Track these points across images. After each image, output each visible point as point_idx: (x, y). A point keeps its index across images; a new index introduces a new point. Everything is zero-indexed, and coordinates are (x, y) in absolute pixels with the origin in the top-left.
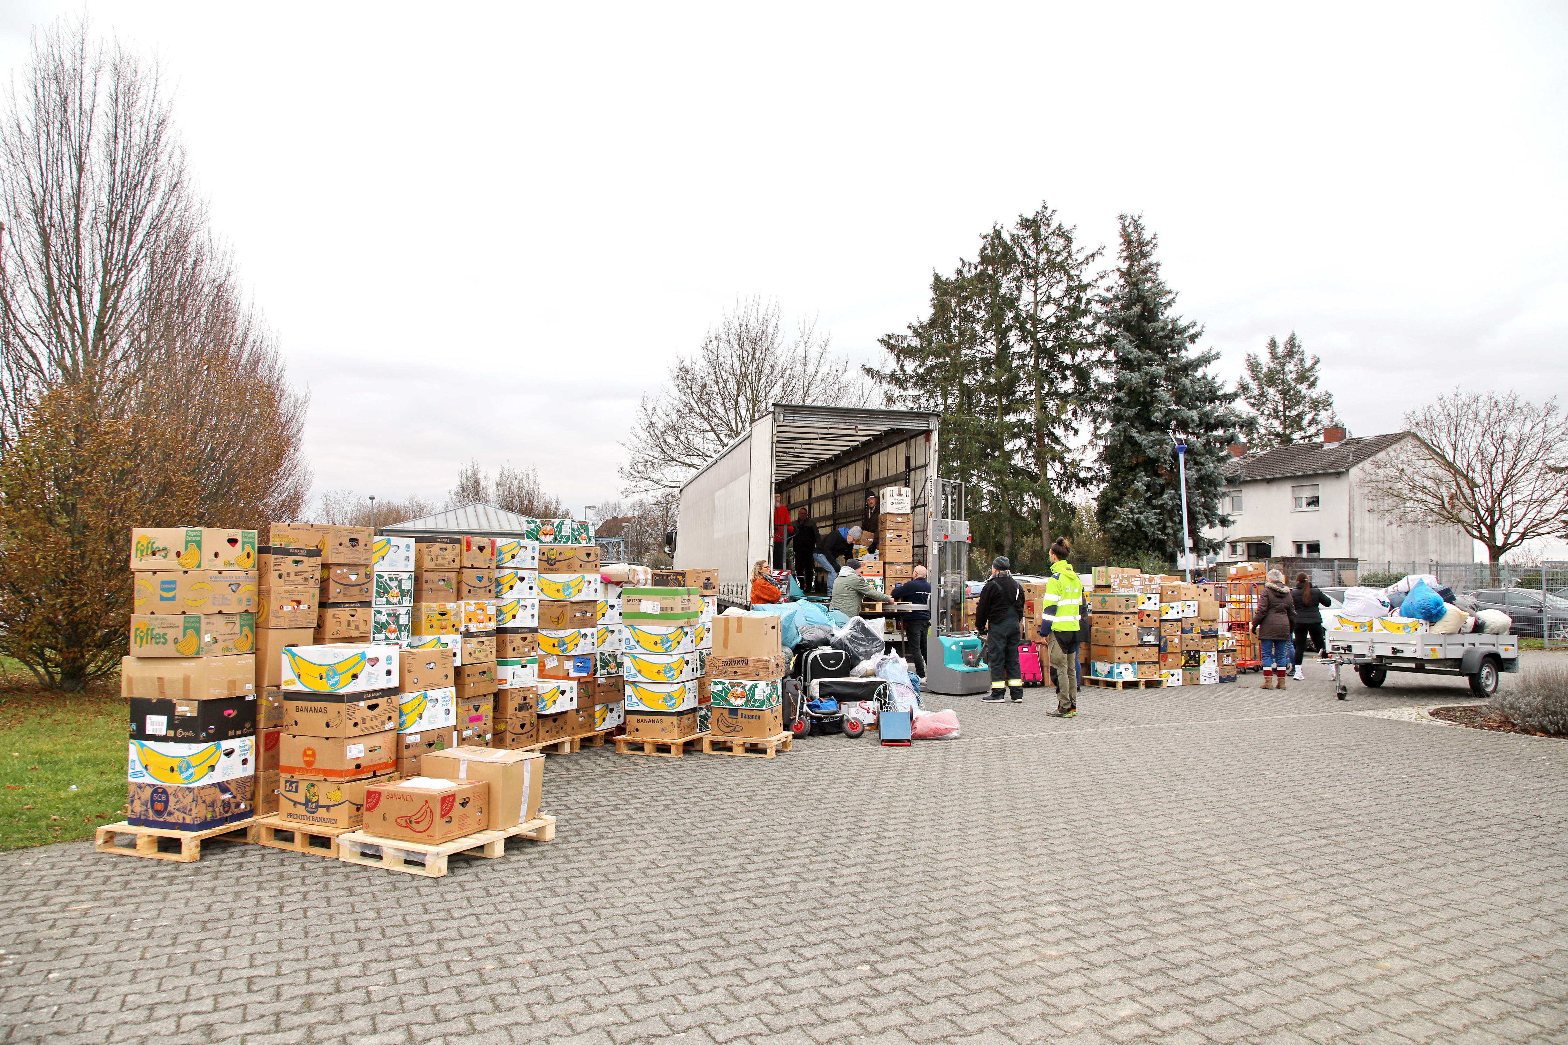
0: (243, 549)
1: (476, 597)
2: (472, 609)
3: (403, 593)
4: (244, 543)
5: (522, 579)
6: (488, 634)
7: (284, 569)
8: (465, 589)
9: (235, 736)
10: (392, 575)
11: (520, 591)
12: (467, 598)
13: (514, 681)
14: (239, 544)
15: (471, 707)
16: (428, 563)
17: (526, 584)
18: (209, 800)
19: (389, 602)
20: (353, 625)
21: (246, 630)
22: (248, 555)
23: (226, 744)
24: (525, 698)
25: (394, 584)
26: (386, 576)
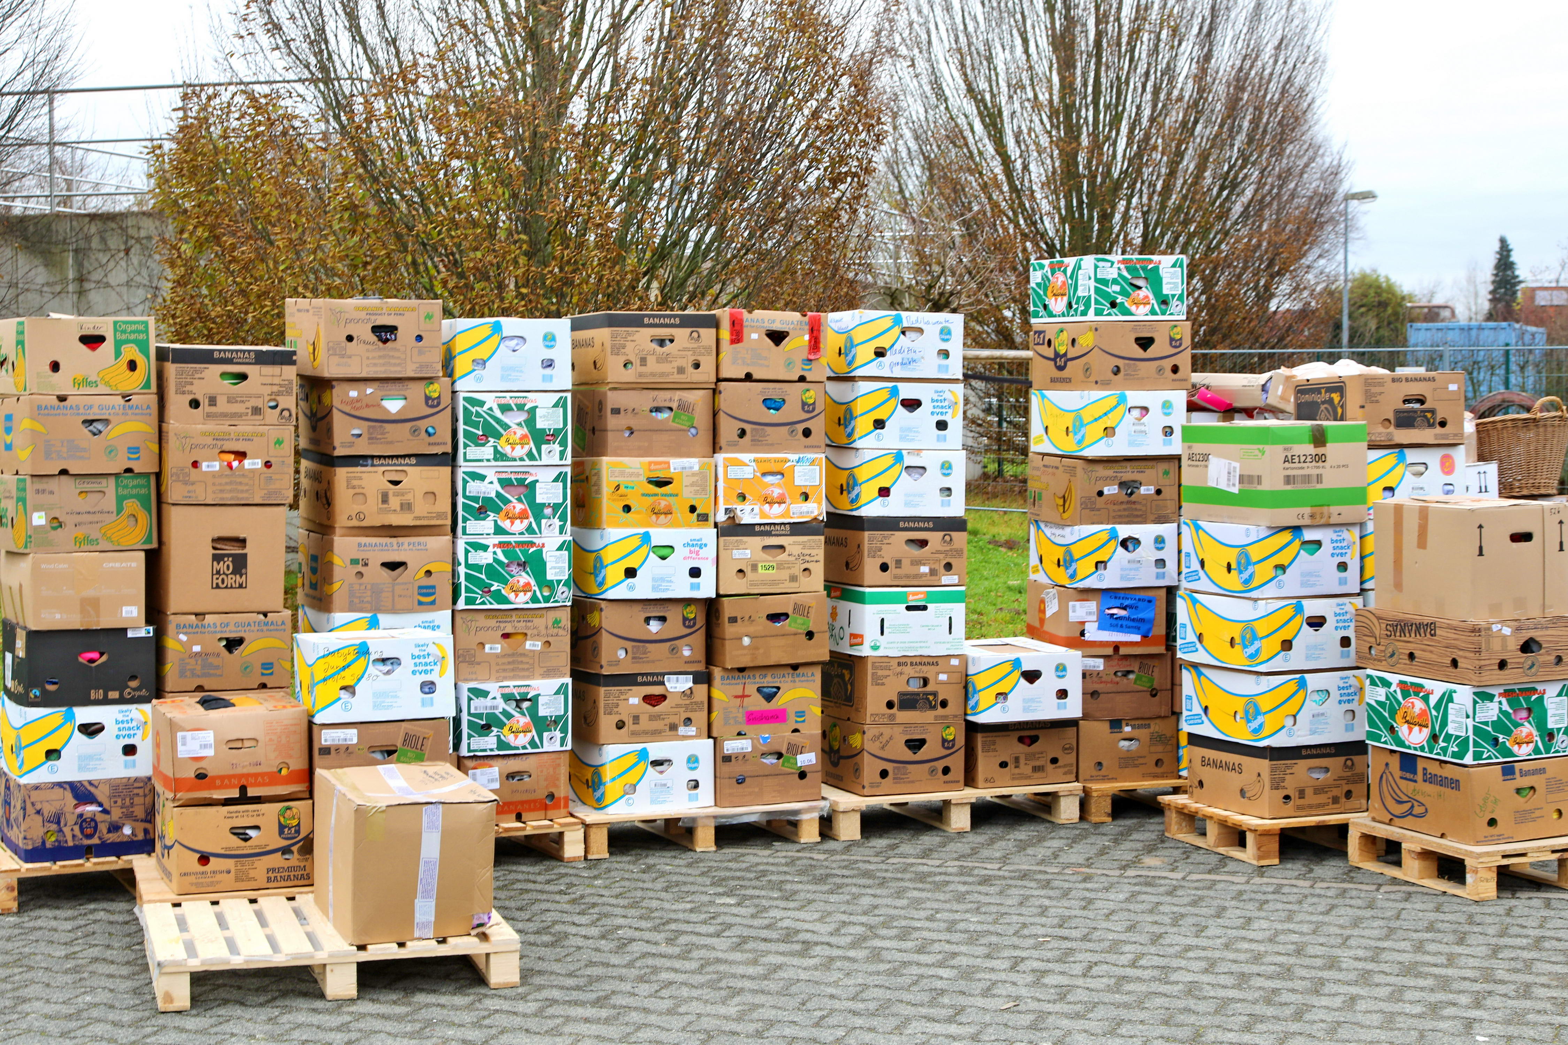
0: (118, 354)
1: (758, 445)
2: (747, 472)
3: (541, 437)
4: (118, 345)
5: (912, 405)
6: (798, 529)
7: (200, 391)
8: (728, 429)
9: (106, 701)
10: (508, 399)
11: (905, 433)
12: (734, 447)
13: (882, 641)
14: (107, 347)
15: (751, 689)
16: (615, 372)
17: (925, 417)
18: (49, 810)
19: (499, 456)
20: (394, 502)
21: (132, 506)
22: (132, 366)
23: (85, 714)
24: (926, 682)
25: (513, 419)
26: (491, 401)
